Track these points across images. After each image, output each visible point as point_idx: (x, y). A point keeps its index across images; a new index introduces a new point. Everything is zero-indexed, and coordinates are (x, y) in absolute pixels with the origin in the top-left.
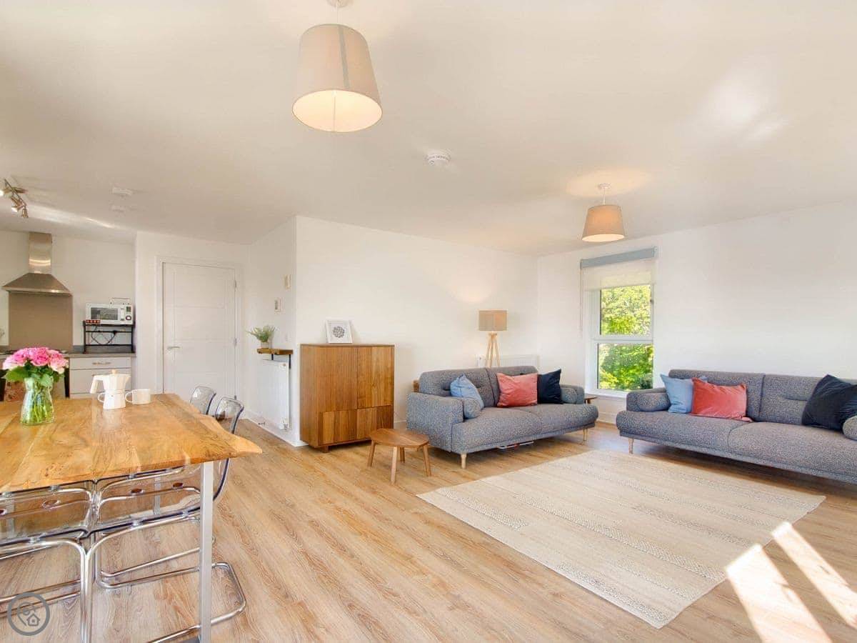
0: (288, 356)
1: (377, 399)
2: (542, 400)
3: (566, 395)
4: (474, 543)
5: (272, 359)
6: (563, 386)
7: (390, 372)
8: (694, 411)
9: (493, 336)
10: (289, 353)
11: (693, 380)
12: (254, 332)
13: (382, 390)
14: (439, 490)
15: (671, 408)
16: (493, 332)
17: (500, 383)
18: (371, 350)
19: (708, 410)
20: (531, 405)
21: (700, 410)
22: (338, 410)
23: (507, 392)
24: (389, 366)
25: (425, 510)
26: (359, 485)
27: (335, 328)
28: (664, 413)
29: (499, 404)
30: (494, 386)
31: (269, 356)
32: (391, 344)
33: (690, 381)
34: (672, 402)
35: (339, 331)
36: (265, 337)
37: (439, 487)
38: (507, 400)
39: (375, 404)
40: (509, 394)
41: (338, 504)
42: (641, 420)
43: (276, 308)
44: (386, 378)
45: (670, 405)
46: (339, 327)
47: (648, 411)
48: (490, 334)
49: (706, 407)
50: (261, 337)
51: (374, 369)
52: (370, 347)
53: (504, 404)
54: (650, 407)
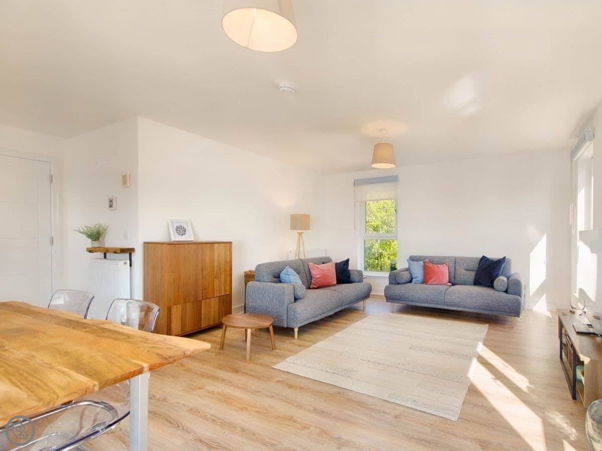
0: (128, 254)
1: (219, 289)
2: (340, 281)
3: (354, 277)
4: (331, 395)
5: (105, 257)
6: (352, 271)
7: (229, 265)
8: (425, 282)
9: (300, 234)
10: (130, 251)
11: (424, 262)
12: (82, 231)
13: (223, 281)
14: (287, 359)
15: (414, 280)
16: (300, 231)
17: (311, 270)
18: (214, 246)
19: (432, 280)
20: (333, 285)
21: (428, 281)
22: (185, 302)
23: (317, 277)
24: (228, 260)
25: (284, 377)
26: (220, 367)
27: (177, 227)
28: (409, 285)
29: (311, 286)
30: (308, 274)
31: (101, 255)
32: (229, 241)
33: (422, 263)
34: (413, 277)
35: (181, 230)
36: (96, 235)
37: (287, 357)
38: (318, 283)
39: (217, 294)
40: (318, 278)
41: (208, 388)
42: (399, 290)
43: (111, 206)
44: (225, 271)
45: (412, 279)
46: (181, 226)
47: (402, 284)
48: (298, 233)
49: (431, 278)
50: (91, 235)
51: (216, 264)
52: (212, 243)
53: (315, 287)
54: (403, 281)
